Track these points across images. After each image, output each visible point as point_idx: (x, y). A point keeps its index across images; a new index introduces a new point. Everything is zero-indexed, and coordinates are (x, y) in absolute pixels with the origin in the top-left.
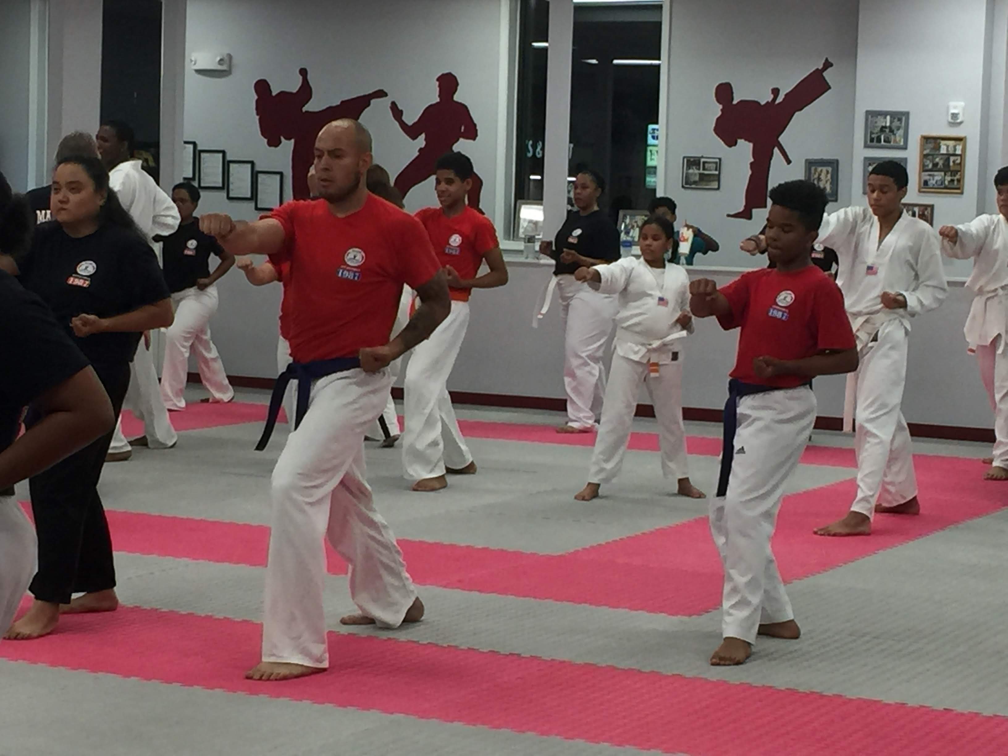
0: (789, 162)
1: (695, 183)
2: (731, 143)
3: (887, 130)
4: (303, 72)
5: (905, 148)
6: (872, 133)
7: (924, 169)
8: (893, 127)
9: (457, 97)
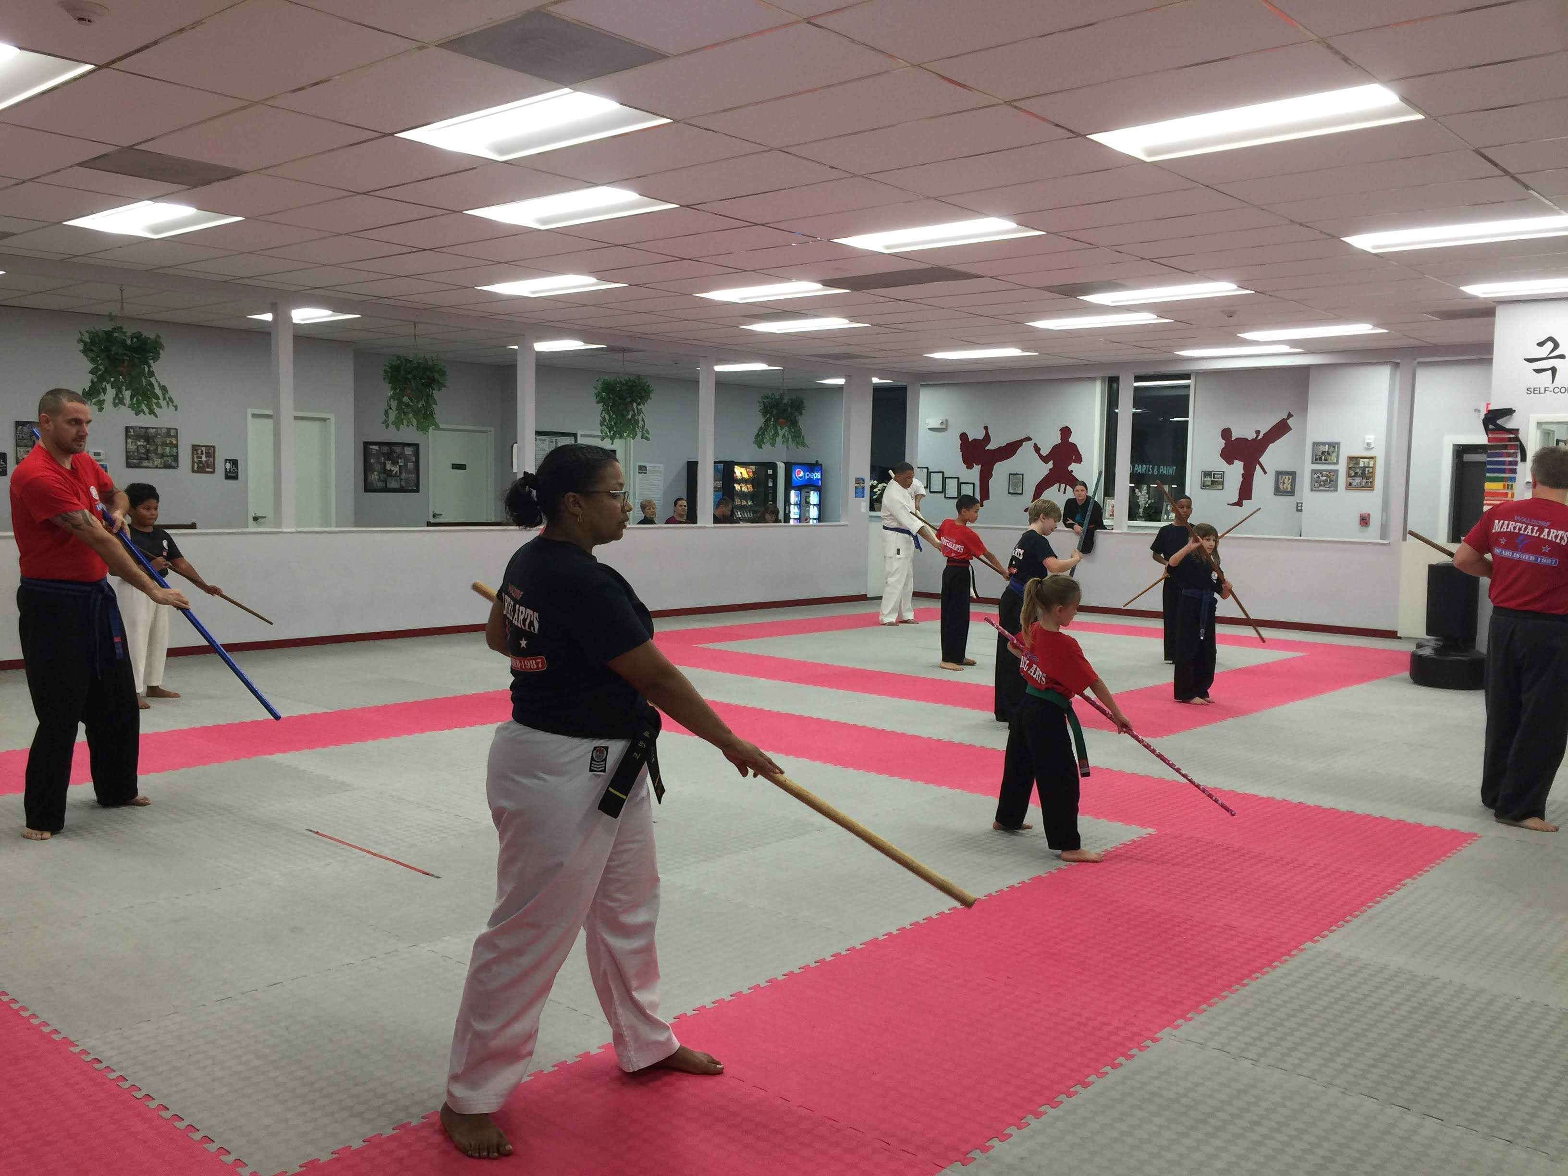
0: (1265, 472)
1: (1208, 486)
2: (1230, 462)
3: (1326, 453)
4: (986, 428)
5: (1337, 463)
6: (1316, 455)
7: (1349, 475)
8: (1330, 452)
9: (1071, 440)
